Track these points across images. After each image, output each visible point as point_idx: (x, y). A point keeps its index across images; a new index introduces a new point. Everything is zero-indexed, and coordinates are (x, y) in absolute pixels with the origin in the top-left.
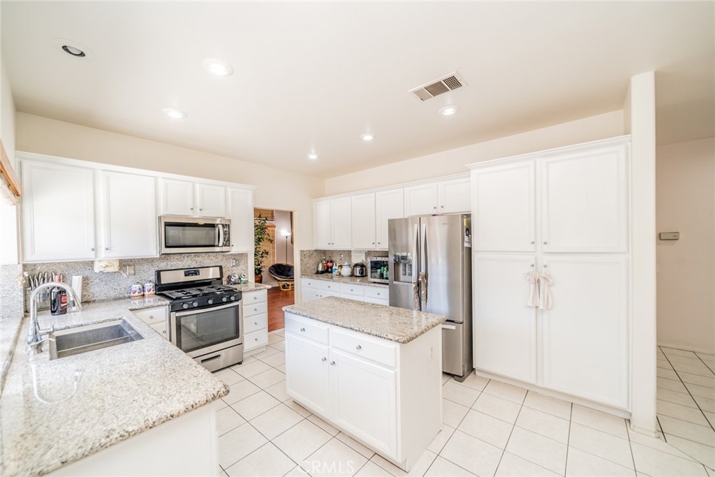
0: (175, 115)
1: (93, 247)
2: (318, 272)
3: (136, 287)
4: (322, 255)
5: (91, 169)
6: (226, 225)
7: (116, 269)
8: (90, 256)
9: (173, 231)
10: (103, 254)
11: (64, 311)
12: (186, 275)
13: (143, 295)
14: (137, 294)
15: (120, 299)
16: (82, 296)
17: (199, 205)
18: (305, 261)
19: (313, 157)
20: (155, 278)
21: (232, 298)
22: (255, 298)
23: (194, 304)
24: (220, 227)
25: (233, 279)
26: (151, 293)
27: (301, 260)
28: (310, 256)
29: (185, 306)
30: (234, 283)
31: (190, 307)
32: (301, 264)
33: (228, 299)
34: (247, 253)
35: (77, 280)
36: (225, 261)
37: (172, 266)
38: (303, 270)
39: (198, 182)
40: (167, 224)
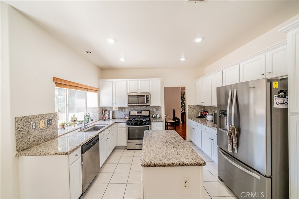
0: (122, 60)
1: (112, 103)
2: (198, 117)
3: (124, 115)
4: (202, 108)
6: (148, 95)
7: (118, 110)
8: (111, 106)
9: (131, 98)
10: (114, 105)
11: (105, 120)
12: (138, 113)
13: (126, 118)
14: (124, 118)
15: (121, 119)
16: (113, 117)
17: (140, 88)
18: (191, 110)
19: (183, 59)
20: (129, 113)
21: (146, 123)
22: (157, 125)
23: (133, 124)
24: (146, 96)
25: (154, 116)
26: (128, 118)
27: (189, 110)
28: (194, 109)
29: (130, 124)
30: (154, 118)
31: (132, 125)
32: (189, 112)
33: (145, 123)
34: (161, 106)
35: (111, 112)
36: (152, 109)
37: (135, 110)
38: (190, 115)
39: (140, 80)
40: (129, 96)
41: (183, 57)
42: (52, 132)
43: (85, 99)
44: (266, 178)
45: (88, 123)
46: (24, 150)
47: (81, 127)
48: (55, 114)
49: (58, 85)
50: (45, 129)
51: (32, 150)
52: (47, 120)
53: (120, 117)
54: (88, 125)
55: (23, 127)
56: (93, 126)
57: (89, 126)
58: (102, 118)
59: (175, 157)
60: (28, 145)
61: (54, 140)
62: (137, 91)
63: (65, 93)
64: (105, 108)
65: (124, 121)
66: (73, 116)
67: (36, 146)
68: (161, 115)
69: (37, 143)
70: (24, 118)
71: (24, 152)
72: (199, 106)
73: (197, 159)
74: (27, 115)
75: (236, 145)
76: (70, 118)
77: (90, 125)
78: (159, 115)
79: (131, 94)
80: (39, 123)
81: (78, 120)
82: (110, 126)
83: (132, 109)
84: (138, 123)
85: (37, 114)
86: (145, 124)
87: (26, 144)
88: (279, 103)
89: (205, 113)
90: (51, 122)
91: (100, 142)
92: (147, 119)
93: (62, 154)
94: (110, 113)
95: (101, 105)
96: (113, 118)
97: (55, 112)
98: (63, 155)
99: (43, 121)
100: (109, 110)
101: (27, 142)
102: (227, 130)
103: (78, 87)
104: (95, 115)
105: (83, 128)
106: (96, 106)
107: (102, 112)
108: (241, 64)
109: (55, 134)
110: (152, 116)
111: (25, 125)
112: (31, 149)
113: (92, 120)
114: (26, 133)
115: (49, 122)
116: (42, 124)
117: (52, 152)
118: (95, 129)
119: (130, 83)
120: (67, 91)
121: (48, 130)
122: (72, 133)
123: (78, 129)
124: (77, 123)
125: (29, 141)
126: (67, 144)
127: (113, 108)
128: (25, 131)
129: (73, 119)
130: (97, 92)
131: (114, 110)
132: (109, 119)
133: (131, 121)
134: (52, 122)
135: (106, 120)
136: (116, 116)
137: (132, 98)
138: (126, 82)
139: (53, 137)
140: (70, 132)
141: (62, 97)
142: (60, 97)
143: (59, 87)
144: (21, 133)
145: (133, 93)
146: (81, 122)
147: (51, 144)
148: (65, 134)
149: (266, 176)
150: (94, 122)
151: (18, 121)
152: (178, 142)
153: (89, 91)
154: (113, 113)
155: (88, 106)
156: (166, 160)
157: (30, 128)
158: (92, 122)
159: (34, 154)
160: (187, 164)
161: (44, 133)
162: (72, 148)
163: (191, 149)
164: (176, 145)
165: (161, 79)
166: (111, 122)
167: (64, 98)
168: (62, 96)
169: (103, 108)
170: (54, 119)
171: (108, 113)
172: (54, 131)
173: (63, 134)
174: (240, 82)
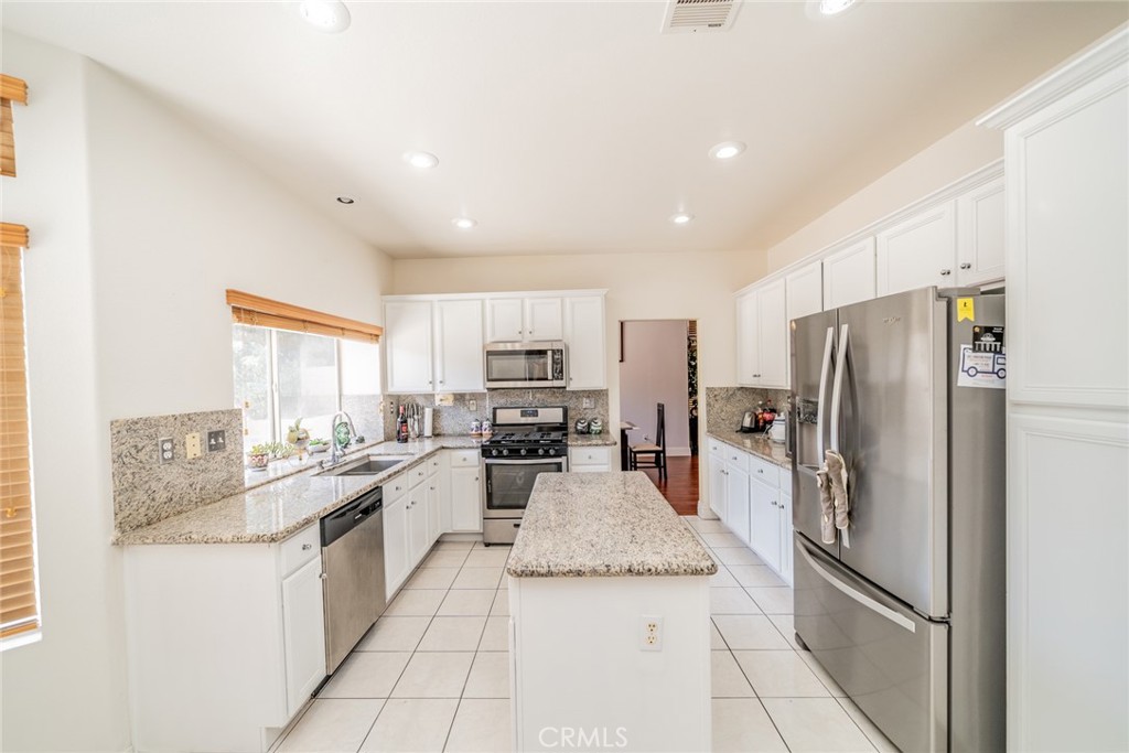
0: (464, 224)
1: (430, 380)
2: (745, 431)
3: (474, 424)
4: (758, 397)
5: (428, 301)
6: (558, 350)
7: (451, 404)
8: (428, 389)
9: (497, 363)
10: (439, 388)
11: (405, 440)
12: (524, 414)
13: (481, 434)
14: (473, 432)
15: (464, 435)
16: (434, 428)
17: (528, 327)
18: (717, 406)
19: (682, 219)
20: (491, 416)
21: (552, 452)
22: (590, 457)
23: (505, 452)
24: (550, 353)
25: (580, 427)
26: (487, 433)
27: (708, 404)
28: (728, 399)
29: (494, 453)
30: (582, 433)
31: (500, 456)
32: (708, 412)
33: (547, 452)
34: (607, 390)
35: (428, 412)
36: (575, 400)
37: (511, 403)
38: (712, 422)
39: (528, 297)
40: (489, 353)
41: (681, 210)
42: (225, 475)
43: (336, 367)
44: (932, 626)
45: (347, 451)
46: (138, 526)
47: (322, 462)
48: (235, 415)
49: (243, 316)
50: (202, 461)
51: (163, 528)
52: (210, 434)
53: (458, 430)
54: (345, 455)
55: (133, 451)
56: (363, 458)
57: (348, 459)
58: (395, 433)
59: (619, 548)
60: (151, 513)
61: (231, 500)
62: (519, 337)
63: (267, 347)
64: (407, 396)
65: (475, 442)
66: (293, 425)
67: (176, 518)
68: (605, 424)
69: (177, 507)
70: (137, 423)
71: (141, 532)
72: (746, 389)
73: (691, 555)
74: (145, 416)
75: (843, 520)
76: (286, 432)
77: (354, 457)
78: (600, 424)
79: (501, 347)
80: (184, 443)
81: (313, 437)
82: (422, 459)
83: (502, 401)
84: (523, 452)
85: (177, 414)
86: (546, 455)
87: (143, 509)
88: (977, 372)
89: (767, 416)
90: (221, 440)
91: (385, 511)
92: (554, 435)
93: (259, 539)
94: (423, 417)
95: (392, 385)
96: (436, 435)
97: (236, 407)
98: (264, 541)
99: (197, 435)
100: (420, 403)
101: (148, 502)
102: (818, 469)
103: (310, 322)
104: (370, 422)
105: (327, 466)
106: (375, 388)
107: (395, 410)
108: (882, 237)
109: (234, 482)
110: (573, 425)
111: (140, 446)
112: (159, 524)
113: (361, 440)
114: (144, 473)
115: (216, 440)
116: (194, 445)
117: (228, 536)
118: (369, 467)
119: (493, 307)
120: (272, 336)
121: (212, 465)
122: (290, 481)
123: (311, 467)
124: (310, 448)
125: (153, 499)
126: (274, 513)
127: (433, 395)
128: (141, 465)
129: (295, 435)
130: (377, 340)
131: (437, 403)
132: (420, 435)
133: (499, 442)
134: (223, 439)
135: (410, 440)
136: (447, 424)
137: (500, 362)
138: (479, 302)
139: (230, 490)
140: (284, 477)
141: (258, 358)
142: (249, 361)
143: (245, 322)
144: (128, 472)
145: (509, 345)
146: (321, 446)
147: (223, 513)
148: (269, 482)
149: (930, 619)
150: (366, 445)
151: (119, 432)
152: (645, 507)
153: (348, 338)
154: (436, 414)
155: (346, 392)
156: (590, 556)
157: (155, 457)
158: (361, 446)
159: (171, 540)
160: (653, 570)
161: (200, 477)
162: (292, 523)
163: (682, 528)
164: (635, 517)
165: (603, 291)
166: (429, 446)
167: (265, 366)
168: (256, 356)
169: (399, 396)
170: (230, 431)
171: (416, 417)
172: (232, 470)
173: (263, 481)
174: (879, 296)
